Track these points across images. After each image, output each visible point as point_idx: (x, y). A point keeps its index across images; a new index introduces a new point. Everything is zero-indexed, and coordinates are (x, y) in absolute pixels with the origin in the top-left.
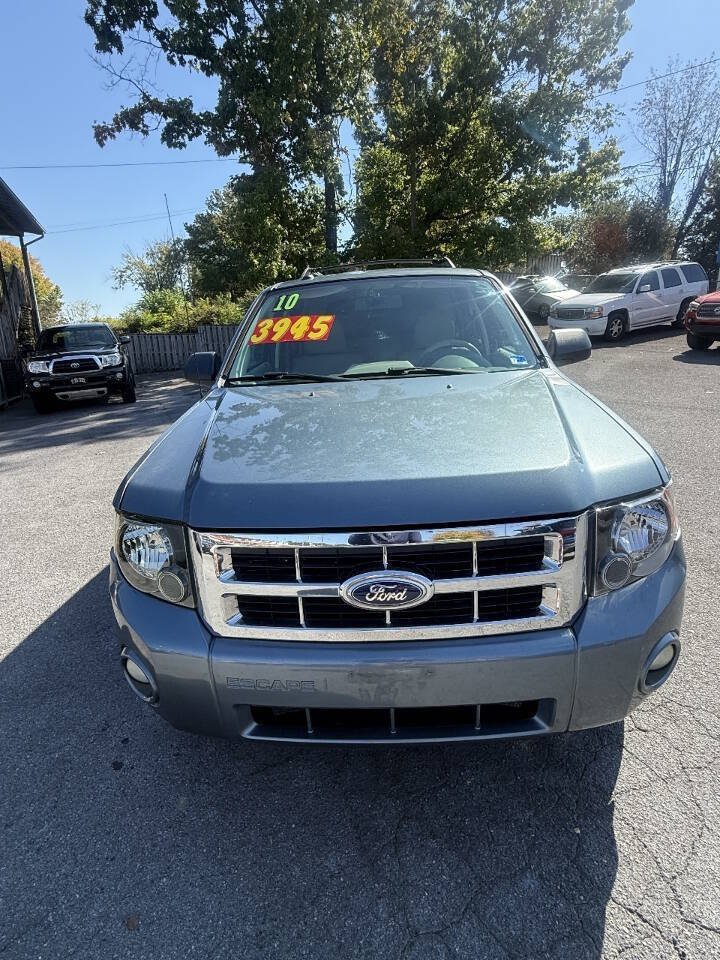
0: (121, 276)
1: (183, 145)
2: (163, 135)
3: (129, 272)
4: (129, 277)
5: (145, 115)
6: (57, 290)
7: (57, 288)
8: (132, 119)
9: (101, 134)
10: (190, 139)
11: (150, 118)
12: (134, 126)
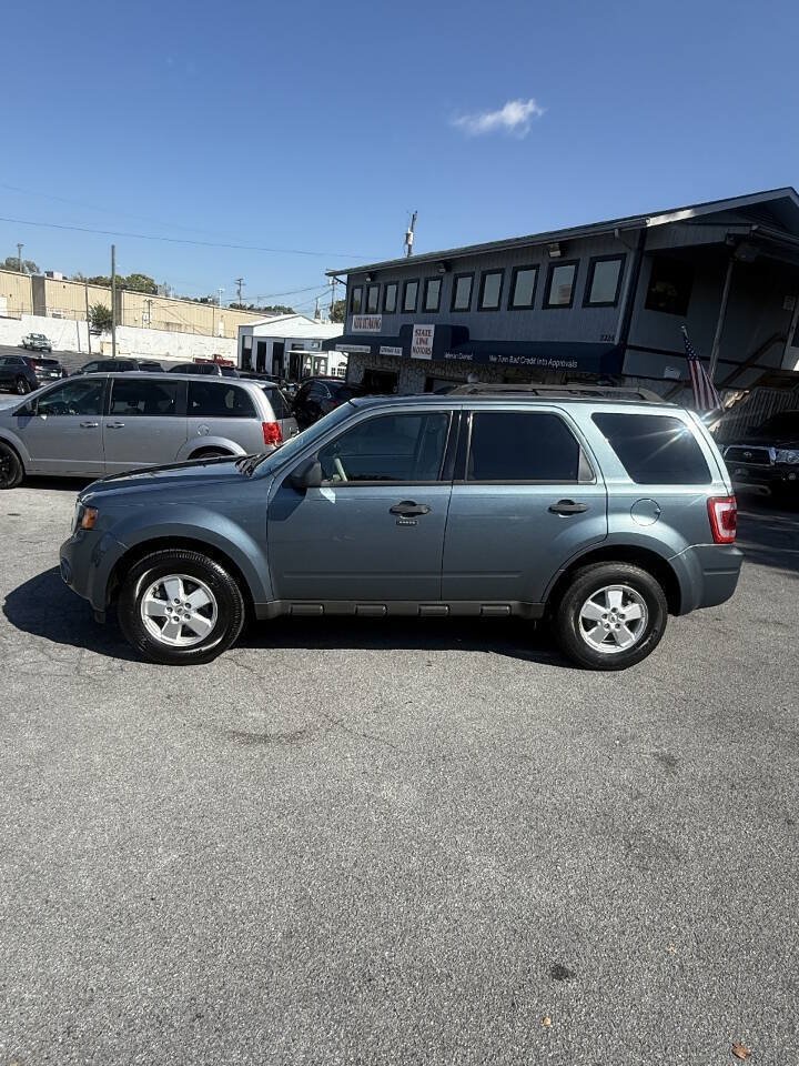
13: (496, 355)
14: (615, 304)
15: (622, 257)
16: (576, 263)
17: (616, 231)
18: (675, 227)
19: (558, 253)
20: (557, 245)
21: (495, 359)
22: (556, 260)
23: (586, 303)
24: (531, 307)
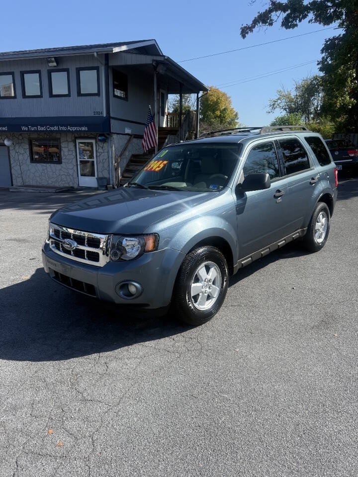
0: (274, 105)
1: (296, 25)
2: (282, 22)
3: (279, 101)
4: (278, 105)
5: (272, 14)
6: (236, 115)
7: (237, 113)
8: (264, 18)
9: (245, 32)
10: (300, 21)
11: (274, 15)
12: (264, 22)
13: (27, 126)
14: (98, 94)
15: (97, 68)
16: (67, 70)
17: (95, 54)
18: (123, 54)
19: (55, 64)
20: (53, 59)
21: (26, 129)
22: (53, 68)
23: (79, 94)
24: (40, 96)
